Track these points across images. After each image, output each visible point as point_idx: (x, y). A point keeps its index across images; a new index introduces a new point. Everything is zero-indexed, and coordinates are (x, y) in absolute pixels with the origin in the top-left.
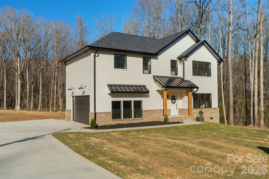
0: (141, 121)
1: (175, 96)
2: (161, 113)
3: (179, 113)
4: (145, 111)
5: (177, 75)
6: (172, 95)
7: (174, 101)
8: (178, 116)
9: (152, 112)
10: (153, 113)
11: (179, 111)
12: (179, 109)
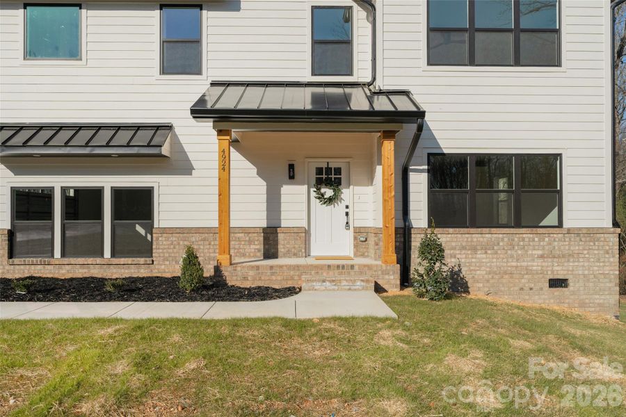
0: (143, 272)
1: (338, 171)
2: (250, 242)
3: (355, 246)
4: (165, 231)
5: (351, 74)
6: (324, 166)
7: (328, 192)
8: (349, 258)
9: (204, 236)
10: (204, 240)
11: (355, 238)
12: (358, 231)
